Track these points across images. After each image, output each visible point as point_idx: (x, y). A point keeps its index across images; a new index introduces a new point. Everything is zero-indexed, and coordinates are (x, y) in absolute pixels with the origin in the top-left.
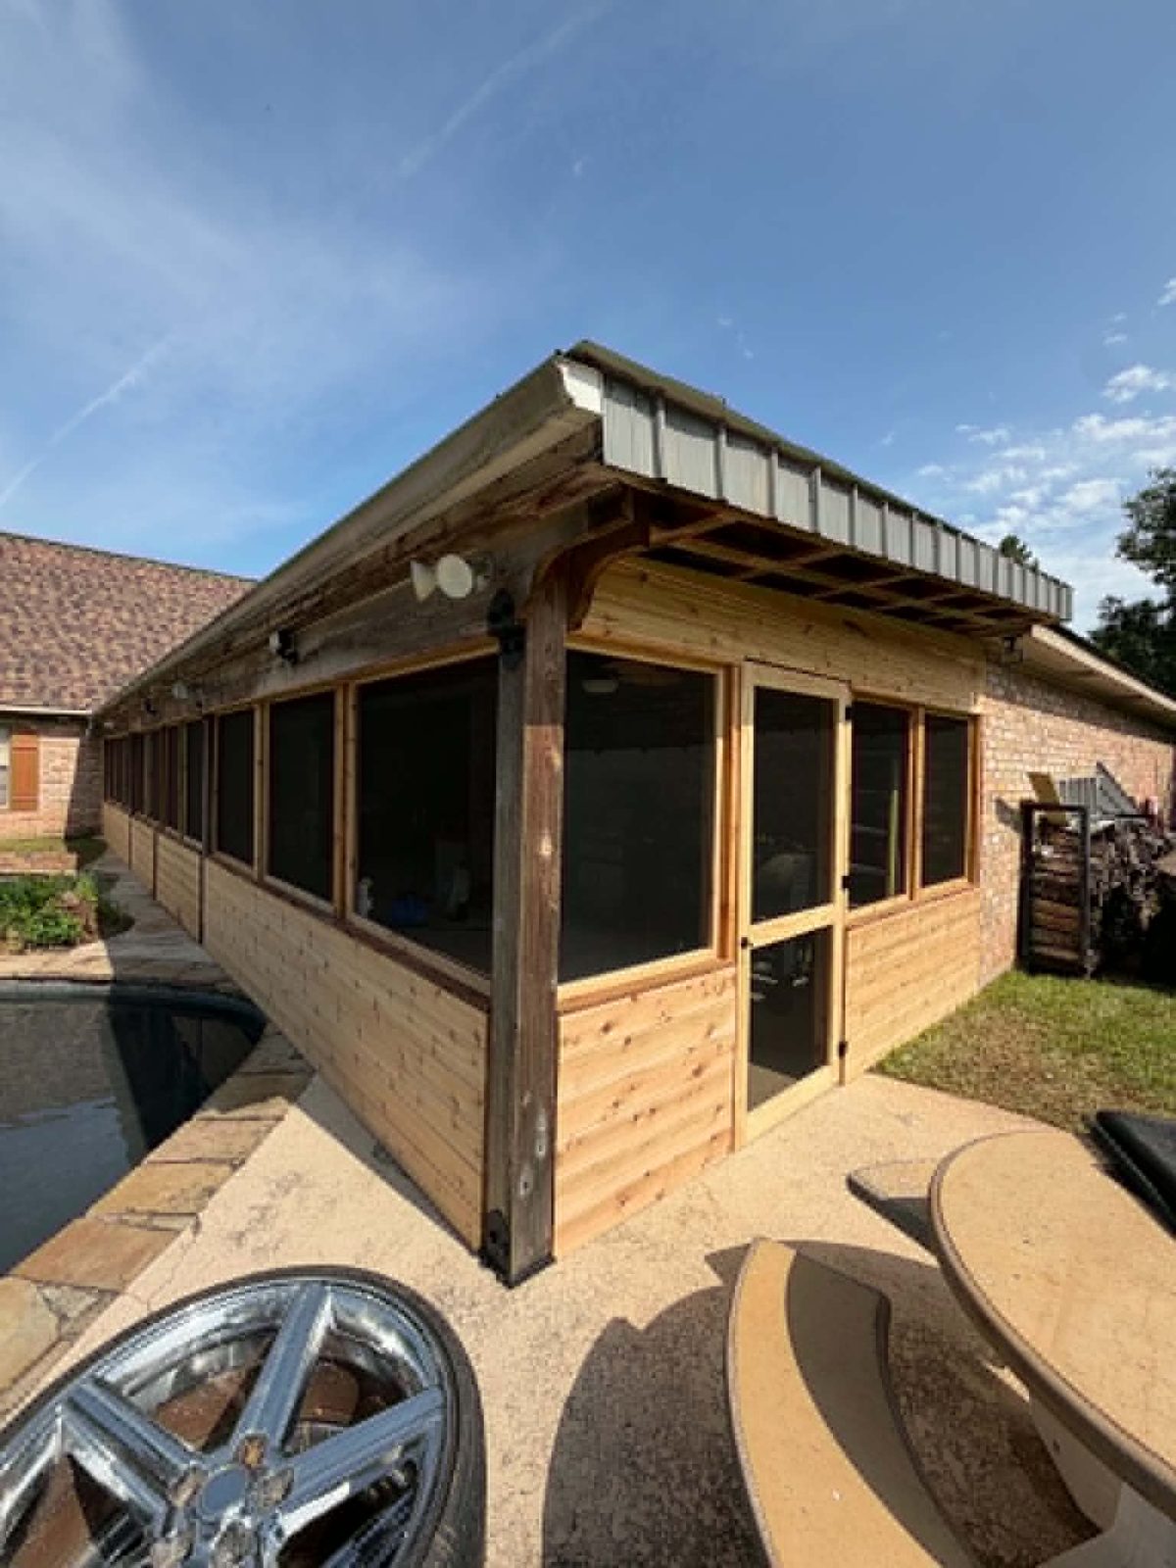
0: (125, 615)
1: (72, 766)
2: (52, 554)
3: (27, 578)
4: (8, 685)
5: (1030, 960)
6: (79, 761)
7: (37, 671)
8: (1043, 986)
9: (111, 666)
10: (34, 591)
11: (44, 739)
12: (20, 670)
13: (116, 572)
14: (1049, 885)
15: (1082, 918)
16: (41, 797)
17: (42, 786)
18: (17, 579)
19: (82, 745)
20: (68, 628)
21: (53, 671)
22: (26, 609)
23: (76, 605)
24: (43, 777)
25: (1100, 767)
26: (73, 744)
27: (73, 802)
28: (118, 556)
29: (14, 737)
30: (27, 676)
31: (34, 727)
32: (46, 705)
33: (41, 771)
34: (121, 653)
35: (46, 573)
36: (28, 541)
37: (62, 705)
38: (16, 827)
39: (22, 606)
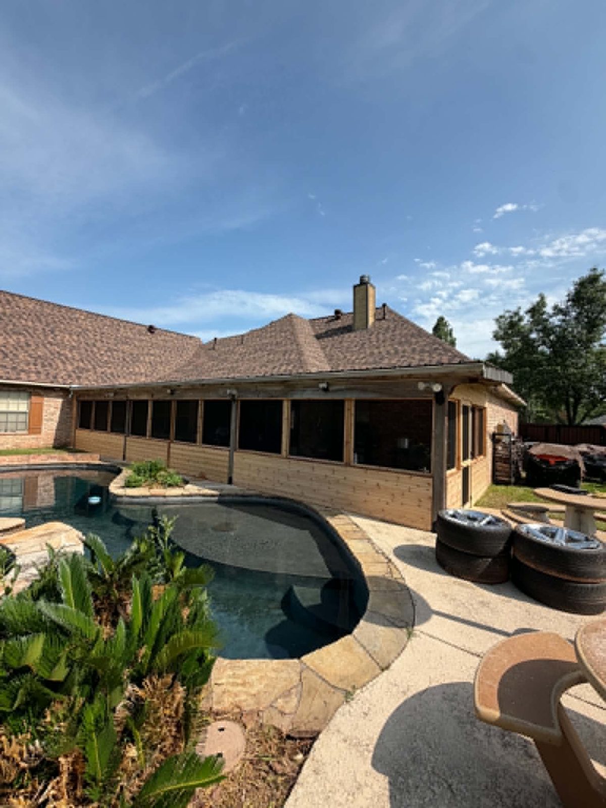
0: (75, 337)
1: (58, 413)
2: (33, 304)
3: (25, 316)
4: (32, 372)
5: (496, 481)
6: (62, 410)
7: (43, 366)
8: (502, 488)
9: (76, 364)
10: (30, 324)
11: (46, 399)
12: (35, 365)
13: (65, 315)
14: (500, 458)
15: (511, 468)
16: (43, 427)
17: (44, 422)
18: (20, 317)
19: (63, 403)
20: (51, 344)
21: (50, 365)
22: (29, 334)
23: (52, 332)
24: (44, 417)
25: (504, 421)
26: (60, 401)
27: (58, 430)
28: (65, 307)
29: (33, 398)
30: (39, 367)
31: (42, 393)
32: (52, 382)
33: (44, 414)
34: (78, 358)
35: (33, 314)
36: (21, 297)
37: (58, 382)
38: (30, 443)
39: (27, 331)
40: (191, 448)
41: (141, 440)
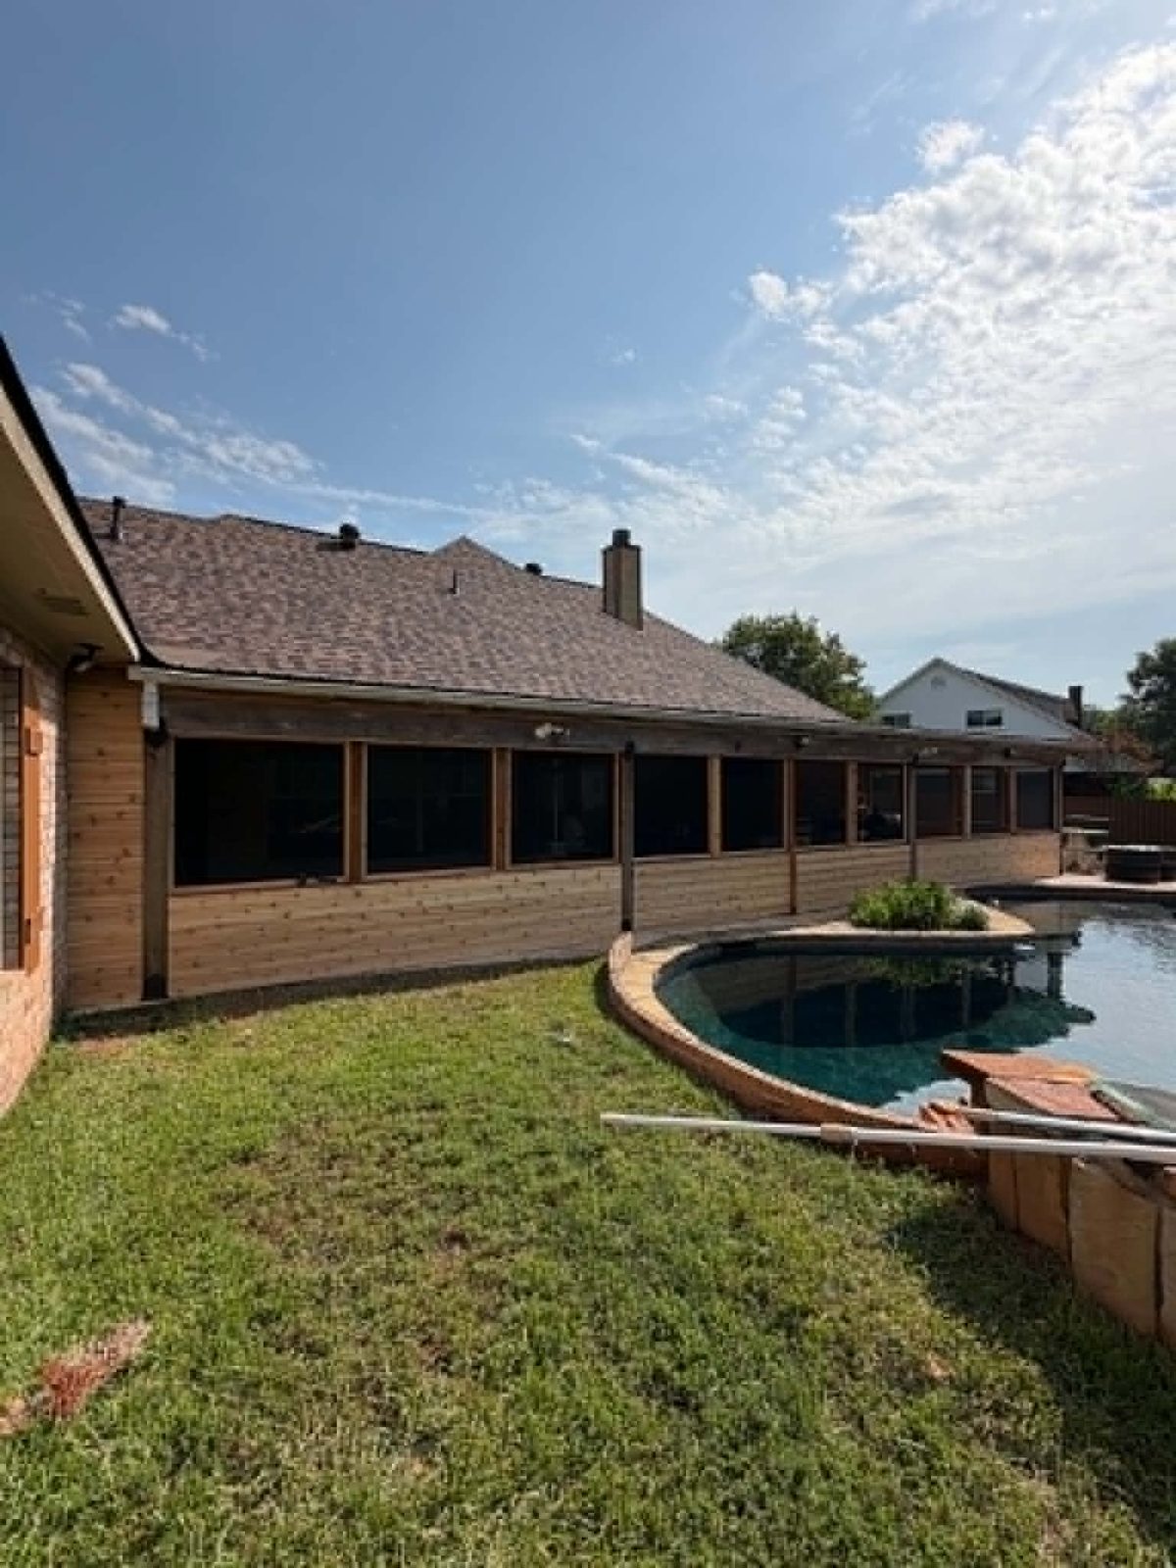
40: (838, 854)
41: (698, 864)
